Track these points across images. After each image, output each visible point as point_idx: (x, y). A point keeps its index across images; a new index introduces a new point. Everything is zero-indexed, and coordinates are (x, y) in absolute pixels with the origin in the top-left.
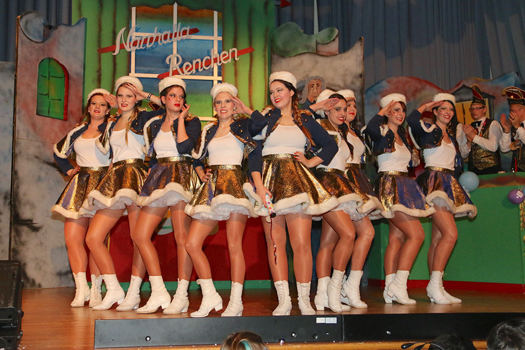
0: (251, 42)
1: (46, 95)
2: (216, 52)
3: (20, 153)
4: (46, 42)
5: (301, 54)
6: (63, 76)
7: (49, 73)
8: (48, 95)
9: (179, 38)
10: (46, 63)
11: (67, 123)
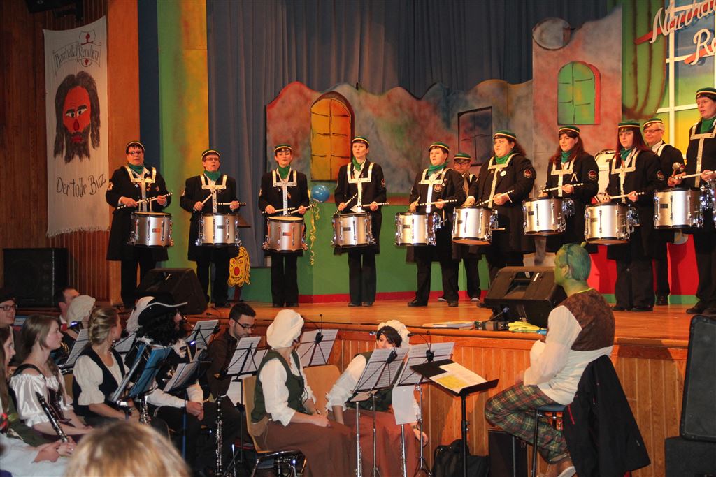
1: (570, 102)
4: (567, 46)
6: (593, 77)
7: (573, 78)
10: (569, 68)
11: (600, 128)
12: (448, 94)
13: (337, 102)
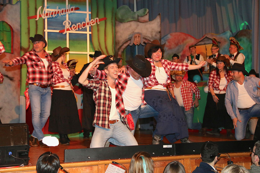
0: (105, 15)
2: (88, 20)
4: (1, 13)
5: (130, 21)
7: (3, 29)
8: (3, 40)
9: (69, 12)
10: (1, 23)
11: (13, 55)
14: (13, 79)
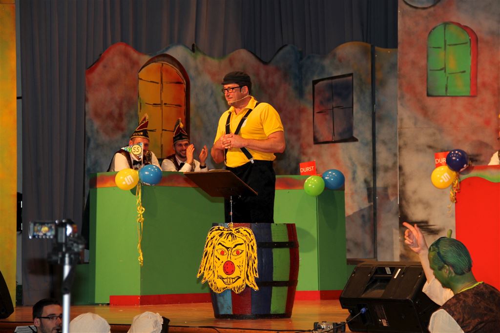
1: (441, 69)
3: (405, 145)
4: (438, 5)
6: (469, 41)
7: (445, 41)
8: (444, 69)
11: (477, 100)
12: (301, 58)
13: (169, 66)
14: (477, 158)
